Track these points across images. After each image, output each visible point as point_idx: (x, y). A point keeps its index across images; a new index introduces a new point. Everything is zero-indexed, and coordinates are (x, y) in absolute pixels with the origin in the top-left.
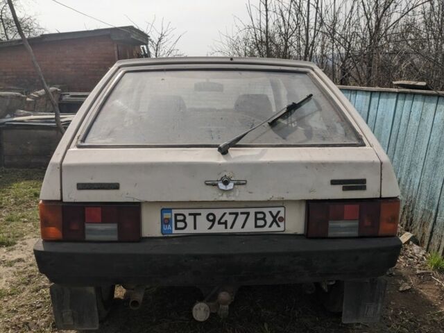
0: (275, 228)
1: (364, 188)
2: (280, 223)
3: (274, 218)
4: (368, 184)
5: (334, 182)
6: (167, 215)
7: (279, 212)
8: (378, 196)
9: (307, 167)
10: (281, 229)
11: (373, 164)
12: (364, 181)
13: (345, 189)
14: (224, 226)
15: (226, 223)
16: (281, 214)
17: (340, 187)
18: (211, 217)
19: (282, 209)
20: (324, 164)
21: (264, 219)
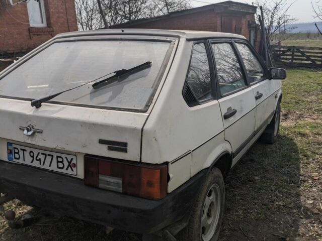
0: (69, 172)
1: (125, 151)
2: (73, 168)
3: (69, 163)
4: (129, 148)
5: (102, 142)
6: (10, 148)
7: (72, 159)
8: (138, 160)
9: (82, 126)
10: (74, 173)
11: (134, 130)
12: (125, 144)
13: (110, 149)
14: (39, 162)
15: (40, 160)
16: (74, 161)
17: (105, 147)
18: (32, 154)
19: (74, 157)
20: (95, 125)
21: (62, 162)
